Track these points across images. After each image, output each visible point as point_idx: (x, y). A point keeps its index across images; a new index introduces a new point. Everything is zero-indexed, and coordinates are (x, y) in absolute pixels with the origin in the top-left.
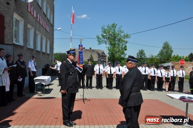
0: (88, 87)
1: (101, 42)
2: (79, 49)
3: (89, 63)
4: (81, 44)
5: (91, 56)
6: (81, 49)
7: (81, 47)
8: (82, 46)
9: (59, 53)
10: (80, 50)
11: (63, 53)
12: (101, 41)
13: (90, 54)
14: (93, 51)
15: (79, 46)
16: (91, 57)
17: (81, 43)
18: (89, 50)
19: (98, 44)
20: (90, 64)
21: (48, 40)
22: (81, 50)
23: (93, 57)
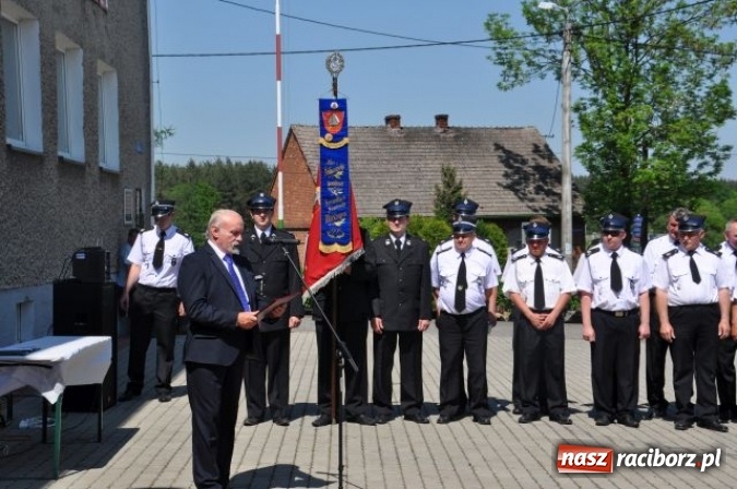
0: (390, 407)
1: (524, 68)
2: (323, 133)
3: (397, 235)
4: (335, 94)
5: (449, 175)
6: (337, 130)
7: (336, 119)
8: (343, 104)
9: (213, 161)
10: (329, 136)
11: (244, 162)
12: (518, 56)
13: (437, 165)
14: (465, 137)
15: (324, 105)
16: (448, 185)
17: (335, 85)
18: (430, 129)
19: (499, 85)
20: (403, 239)
21: (101, 66)
22: (337, 138)
23: (459, 188)
